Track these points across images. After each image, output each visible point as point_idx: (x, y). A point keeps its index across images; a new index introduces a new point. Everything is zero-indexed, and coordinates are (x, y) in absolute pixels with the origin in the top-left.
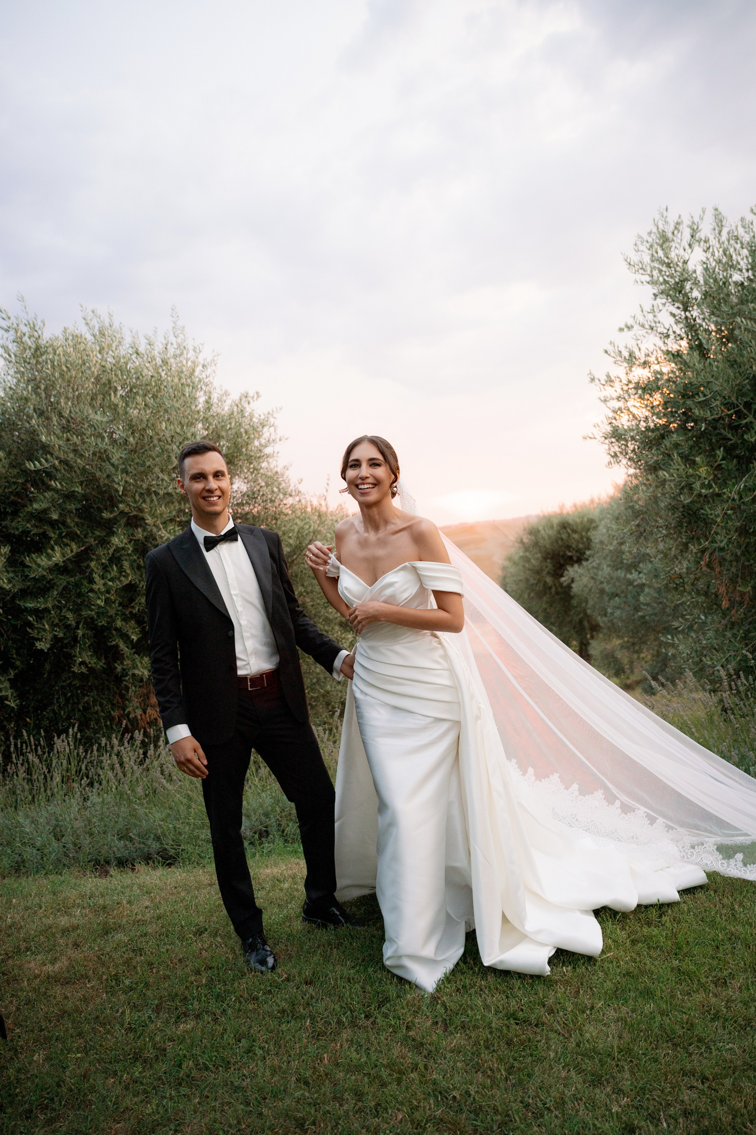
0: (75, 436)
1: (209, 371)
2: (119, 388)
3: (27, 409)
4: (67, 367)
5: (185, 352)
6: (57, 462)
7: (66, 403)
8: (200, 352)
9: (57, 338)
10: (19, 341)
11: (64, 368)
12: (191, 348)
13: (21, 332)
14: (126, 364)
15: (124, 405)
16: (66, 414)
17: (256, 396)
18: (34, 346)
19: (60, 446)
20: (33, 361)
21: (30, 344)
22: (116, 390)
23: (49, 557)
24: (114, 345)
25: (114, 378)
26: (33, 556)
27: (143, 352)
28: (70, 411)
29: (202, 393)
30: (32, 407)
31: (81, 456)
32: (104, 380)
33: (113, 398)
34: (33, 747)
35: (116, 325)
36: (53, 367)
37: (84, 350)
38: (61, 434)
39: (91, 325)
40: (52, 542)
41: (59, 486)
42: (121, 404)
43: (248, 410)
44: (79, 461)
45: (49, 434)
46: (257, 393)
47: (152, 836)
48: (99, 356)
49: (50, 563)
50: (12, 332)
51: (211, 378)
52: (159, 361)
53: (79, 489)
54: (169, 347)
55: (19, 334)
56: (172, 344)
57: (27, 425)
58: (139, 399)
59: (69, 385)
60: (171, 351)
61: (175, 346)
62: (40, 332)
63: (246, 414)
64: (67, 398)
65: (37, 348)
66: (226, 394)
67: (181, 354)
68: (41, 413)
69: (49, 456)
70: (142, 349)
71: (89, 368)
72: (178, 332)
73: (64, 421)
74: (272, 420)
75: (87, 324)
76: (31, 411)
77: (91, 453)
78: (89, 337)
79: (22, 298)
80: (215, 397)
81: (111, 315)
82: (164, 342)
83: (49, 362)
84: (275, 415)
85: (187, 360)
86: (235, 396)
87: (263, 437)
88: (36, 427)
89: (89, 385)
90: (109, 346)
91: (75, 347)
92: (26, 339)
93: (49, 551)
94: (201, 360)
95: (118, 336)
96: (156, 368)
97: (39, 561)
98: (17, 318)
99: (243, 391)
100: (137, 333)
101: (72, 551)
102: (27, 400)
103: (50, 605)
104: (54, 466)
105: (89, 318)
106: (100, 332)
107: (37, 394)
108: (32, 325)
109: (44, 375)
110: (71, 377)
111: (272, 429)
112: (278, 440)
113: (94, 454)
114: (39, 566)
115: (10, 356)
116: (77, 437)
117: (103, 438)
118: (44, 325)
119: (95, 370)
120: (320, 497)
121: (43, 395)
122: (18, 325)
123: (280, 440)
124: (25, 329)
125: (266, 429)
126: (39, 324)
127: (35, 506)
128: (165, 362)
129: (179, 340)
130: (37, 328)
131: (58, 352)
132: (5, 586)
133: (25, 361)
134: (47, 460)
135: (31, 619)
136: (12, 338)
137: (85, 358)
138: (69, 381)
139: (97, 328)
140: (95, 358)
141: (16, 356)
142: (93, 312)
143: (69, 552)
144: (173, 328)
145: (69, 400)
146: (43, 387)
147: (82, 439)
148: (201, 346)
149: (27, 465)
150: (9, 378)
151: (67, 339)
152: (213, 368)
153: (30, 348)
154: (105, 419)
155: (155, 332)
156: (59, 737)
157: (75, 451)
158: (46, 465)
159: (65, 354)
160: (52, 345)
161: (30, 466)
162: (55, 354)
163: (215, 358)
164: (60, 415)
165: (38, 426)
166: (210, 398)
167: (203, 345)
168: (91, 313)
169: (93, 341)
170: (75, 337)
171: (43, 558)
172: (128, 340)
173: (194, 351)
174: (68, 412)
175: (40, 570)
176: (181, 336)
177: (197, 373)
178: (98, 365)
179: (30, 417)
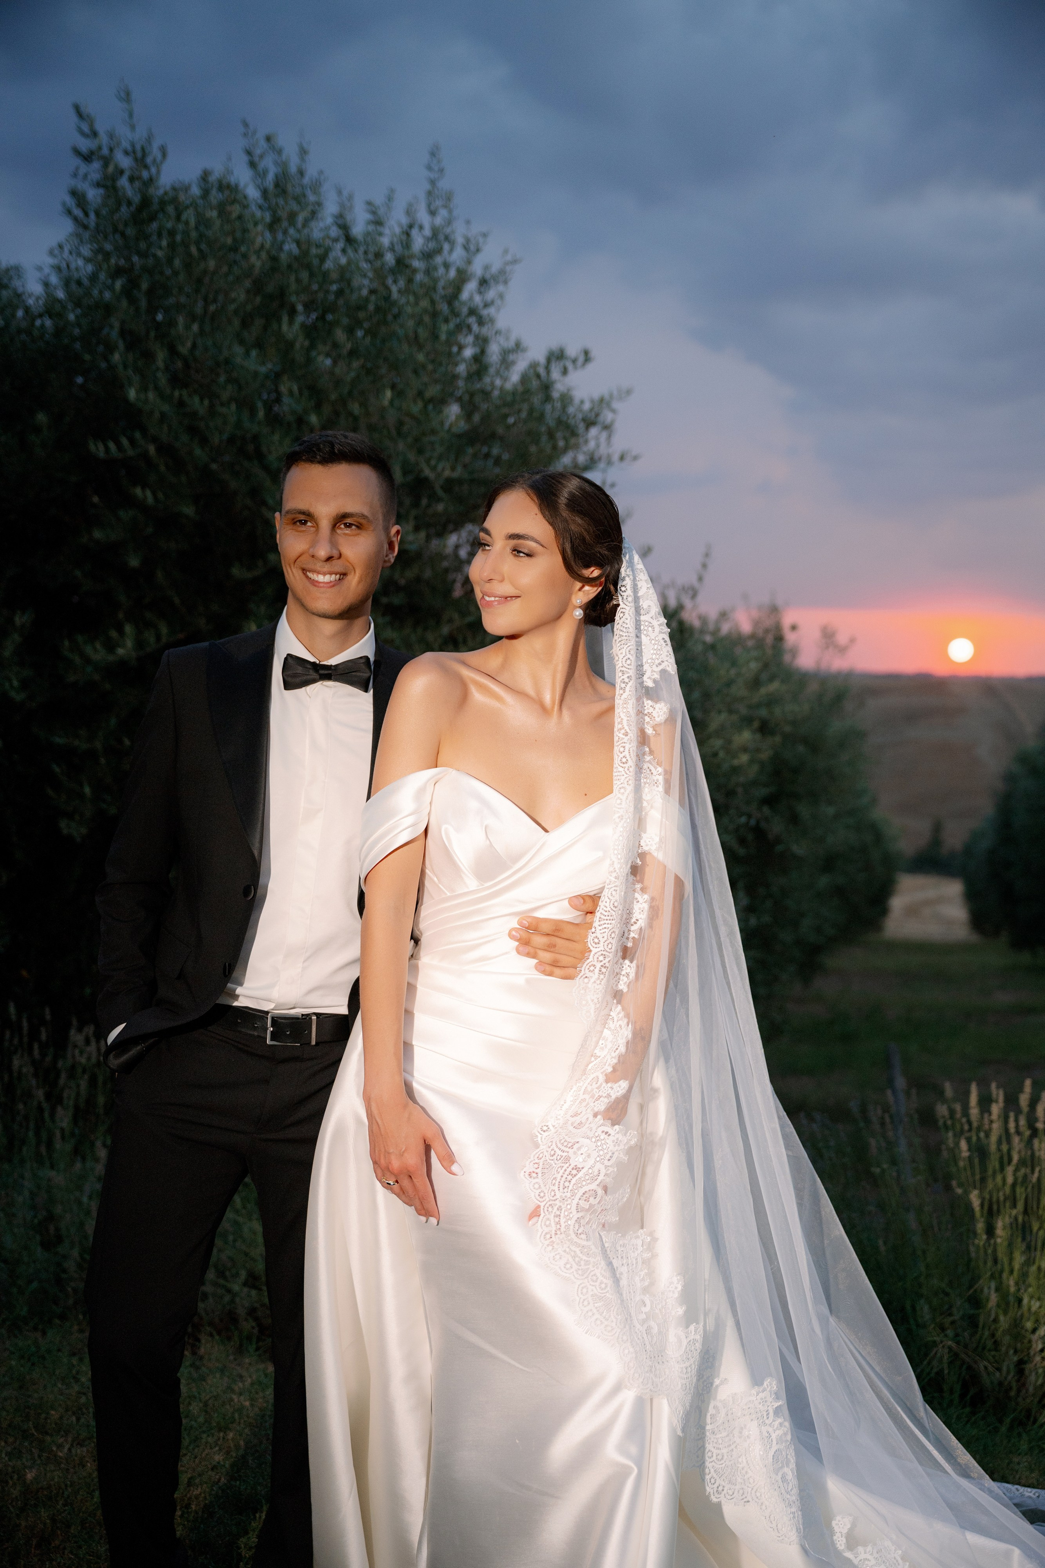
0: (196, 399)
1: (491, 294)
2: (300, 308)
3: (105, 331)
4: (200, 250)
5: (446, 247)
6: (152, 449)
7: (188, 327)
8: (478, 250)
9: (187, 189)
10: (108, 183)
11: (193, 250)
12: (460, 240)
13: (116, 167)
14: (323, 258)
15: (307, 343)
16: (184, 349)
17: (581, 359)
18: (137, 199)
19: (163, 415)
20: (130, 231)
21: (130, 192)
22: (293, 312)
23: (110, 647)
24: (300, 219)
25: (293, 287)
26: (80, 639)
27: (360, 237)
28: (194, 346)
29: (470, 339)
30: (117, 325)
31: (204, 441)
32: (270, 288)
33: (285, 327)
34: (26, 1039)
35: (311, 172)
36: (172, 246)
37: (240, 217)
38: (168, 391)
39: (262, 165)
40: (121, 615)
41: (150, 499)
42: (301, 342)
43: (559, 388)
44: (198, 452)
45: (144, 389)
46: (586, 353)
47: (243, 1274)
48: (268, 235)
49: (111, 658)
50: (96, 165)
51: (492, 311)
52: (389, 259)
53: (189, 510)
54: (414, 232)
55: (111, 169)
56: (421, 228)
57: (103, 365)
58: (340, 335)
59: (197, 291)
60: (418, 242)
61: (427, 232)
62: (153, 170)
63: (555, 395)
64: (193, 318)
65: (146, 202)
66: (518, 347)
67: (439, 251)
68: (132, 340)
69: (138, 435)
70: (358, 230)
71: (245, 256)
72: (438, 203)
73: (179, 364)
74: (607, 416)
75: (253, 165)
76: (114, 334)
77: (225, 437)
78: (253, 193)
79: (128, 94)
80: (494, 351)
81: (303, 152)
82: (405, 221)
83: (165, 233)
84: (615, 405)
85: (447, 266)
86: (536, 353)
87: (585, 449)
88: (121, 367)
89: (240, 294)
90: (292, 216)
91: (222, 209)
92: (123, 182)
93: (114, 634)
94: (477, 268)
95: (312, 198)
96: (380, 274)
97: (88, 650)
98: (111, 136)
99: (554, 345)
100: (350, 197)
101: (158, 638)
102: (108, 309)
103: (98, 745)
104: (145, 456)
105: (258, 152)
106: (277, 185)
107: (132, 300)
108: (139, 154)
109: (151, 261)
110: (205, 272)
111: (604, 435)
112: (616, 458)
113: (231, 440)
114: (88, 660)
115: (86, 214)
116: (202, 400)
117: (253, 411)
118: (164, 155)
119: (257, 263)
120: (684, 589)
121: (143, 303)
122: (111, 150)
123: (622, 458)
124: (125, 162)
125: (593, 431)
126: (155, 152)
127: (97, 534)
128: (401, 264)
129: (438, 221)
130: (149, 160)
131: (184, 217)
132: (13, 694)
133: (115, 230)
134: (132, 442)
135: (57, 769)
136: (96, 176)
137: (238, 235)
138: (199, 281)
139: (271, 177)
140: (259, 240)
141: (97, 214)
142: (268, 139)
143: (152, 640)
144: (430, 193)
145: (193, 321)
146: (145, 286)
147: (212, 406)
148: (481, 240)
149: (92, 447)
150: (80, 262)
151: (206, 193)
152: (501, 288)
153: (129, 203)
154: (263, 370)
155: (390, 199)
156: (80, 1030)
157: (192, 430)
158: (131, 452)
159: (203, 222)
160: (174, 200)
161: (98, 449)
162: (178, 218)
163: (508, 268)
164: (173, 350)
165: (125, 367)
166: (483, 352)
167: (485, 235)
168: (263, 143)
169: (260, 201)
170: (224, 186)
171: (98, 645)
172: (330, 208)
173: (466, 248)
174: (189, 344)
175: (89, 669)
176: (443, 212)
177: (465, 295)
178: (264, 255)
179: (110, 348)
